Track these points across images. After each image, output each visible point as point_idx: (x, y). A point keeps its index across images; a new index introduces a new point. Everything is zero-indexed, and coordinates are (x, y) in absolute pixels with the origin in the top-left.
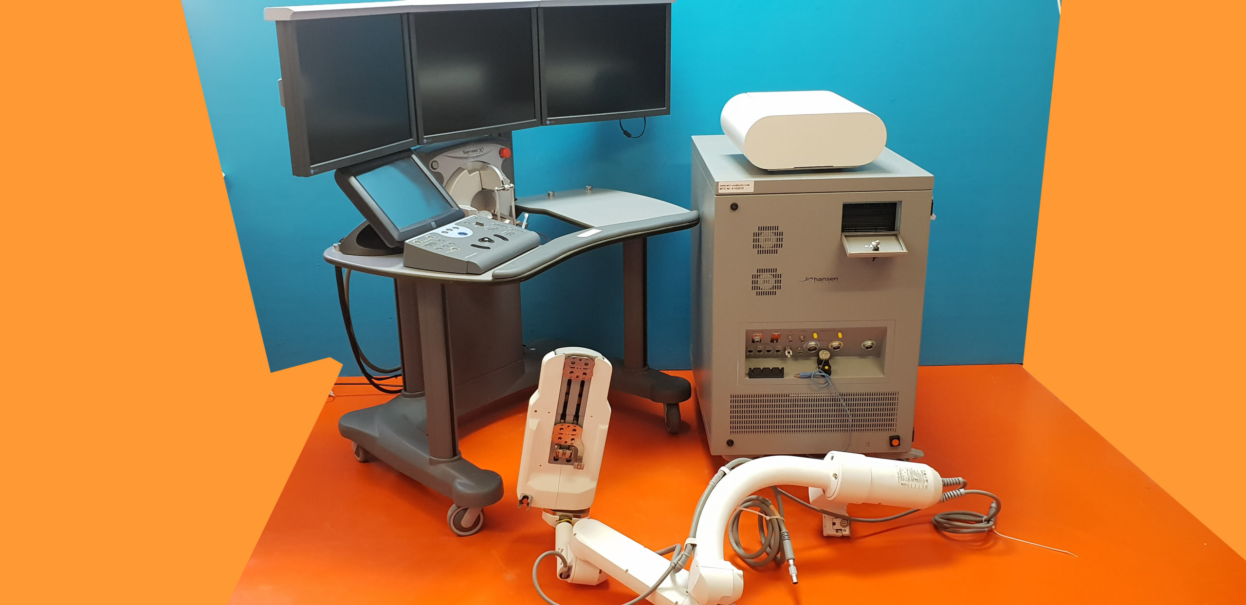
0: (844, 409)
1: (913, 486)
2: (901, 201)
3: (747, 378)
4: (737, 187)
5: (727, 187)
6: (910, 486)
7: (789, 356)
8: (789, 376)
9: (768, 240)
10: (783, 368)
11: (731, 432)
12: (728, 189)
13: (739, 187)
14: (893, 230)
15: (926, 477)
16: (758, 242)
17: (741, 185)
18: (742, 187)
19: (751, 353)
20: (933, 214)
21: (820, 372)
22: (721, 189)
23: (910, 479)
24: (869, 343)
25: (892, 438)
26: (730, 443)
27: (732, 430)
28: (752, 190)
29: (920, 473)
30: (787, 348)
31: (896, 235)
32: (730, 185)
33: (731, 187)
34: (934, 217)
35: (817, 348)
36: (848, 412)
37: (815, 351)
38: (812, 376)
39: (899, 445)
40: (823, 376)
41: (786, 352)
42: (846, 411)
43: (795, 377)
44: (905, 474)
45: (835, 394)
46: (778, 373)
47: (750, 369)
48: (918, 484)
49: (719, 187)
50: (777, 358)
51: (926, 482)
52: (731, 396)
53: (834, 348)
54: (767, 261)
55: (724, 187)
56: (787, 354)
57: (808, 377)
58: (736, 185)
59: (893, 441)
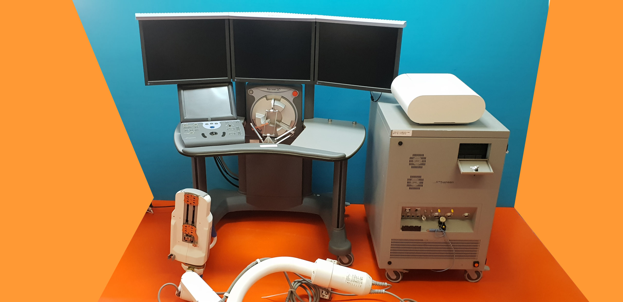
0: (451, 248)
1: (354, 284)
2: (491, 144)
3: (401, 231)
4: (403, 133)
5: (397, 133)
6: (352, 284)
7: (424, 220)
8: (424, 230)
9: (418, 161)
10: (420, 227)
11: (390, 257)
12: (397, 134)
13: (404, 133)
14: (485, 158)
15: (362, 281)
16: (412, 162)
17: (405, 132)
18: (405, 133)
19: (404, 217)
20: (507, 151)
21: (440, 229)
22: (394, 134)
23: (353, 281)
24: (466, 214)
25: (475, 263)
26: (390, 263)
27: (391, 257)
28: (411, 135)
29: (360, 278)
30: (423, 216)
31: (486, 161)
32: (399, 132)
33: (399, 133)
34: (507, 152)
35: (439, 216)
36: (453, 249)
37: (439, 217)
38: (436, 231)
39: (478, 266)
40: (442, 231)
41: (423, 218)
42: (452, 249)
43: (427, 231)
44: (351, 278)
45: (447, 240)
46: (418, 229)
47: (403, 226)
48: (356, 284)
49: (393, 133)
50: (417, 220)
51: (361, 284)
52: (392, 240)
53: (448, 216)
54: (417, 172)
55: (395, 133)
56: (423, 219)
57: (434, 231)
58: (402, 132)
59: (475, 264)
